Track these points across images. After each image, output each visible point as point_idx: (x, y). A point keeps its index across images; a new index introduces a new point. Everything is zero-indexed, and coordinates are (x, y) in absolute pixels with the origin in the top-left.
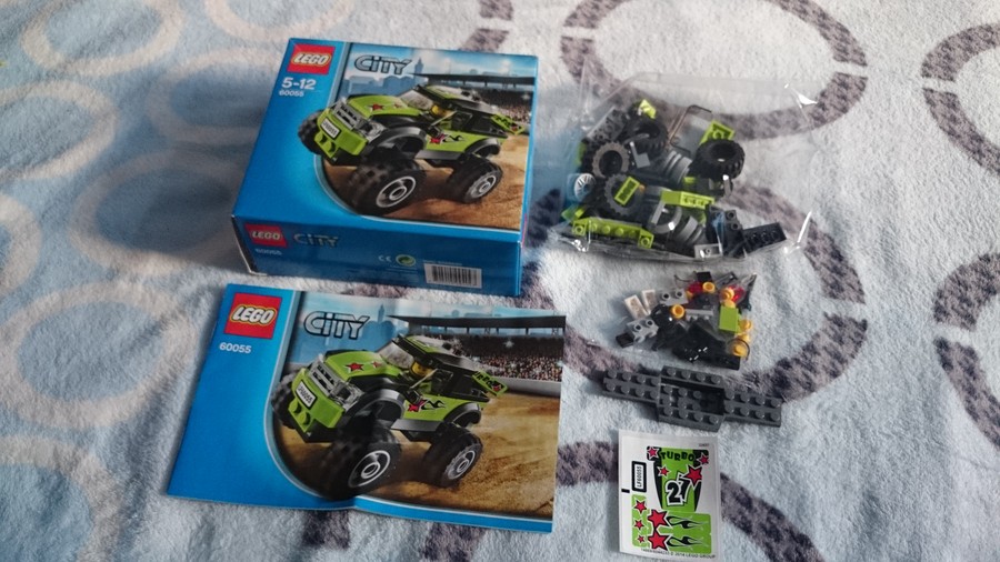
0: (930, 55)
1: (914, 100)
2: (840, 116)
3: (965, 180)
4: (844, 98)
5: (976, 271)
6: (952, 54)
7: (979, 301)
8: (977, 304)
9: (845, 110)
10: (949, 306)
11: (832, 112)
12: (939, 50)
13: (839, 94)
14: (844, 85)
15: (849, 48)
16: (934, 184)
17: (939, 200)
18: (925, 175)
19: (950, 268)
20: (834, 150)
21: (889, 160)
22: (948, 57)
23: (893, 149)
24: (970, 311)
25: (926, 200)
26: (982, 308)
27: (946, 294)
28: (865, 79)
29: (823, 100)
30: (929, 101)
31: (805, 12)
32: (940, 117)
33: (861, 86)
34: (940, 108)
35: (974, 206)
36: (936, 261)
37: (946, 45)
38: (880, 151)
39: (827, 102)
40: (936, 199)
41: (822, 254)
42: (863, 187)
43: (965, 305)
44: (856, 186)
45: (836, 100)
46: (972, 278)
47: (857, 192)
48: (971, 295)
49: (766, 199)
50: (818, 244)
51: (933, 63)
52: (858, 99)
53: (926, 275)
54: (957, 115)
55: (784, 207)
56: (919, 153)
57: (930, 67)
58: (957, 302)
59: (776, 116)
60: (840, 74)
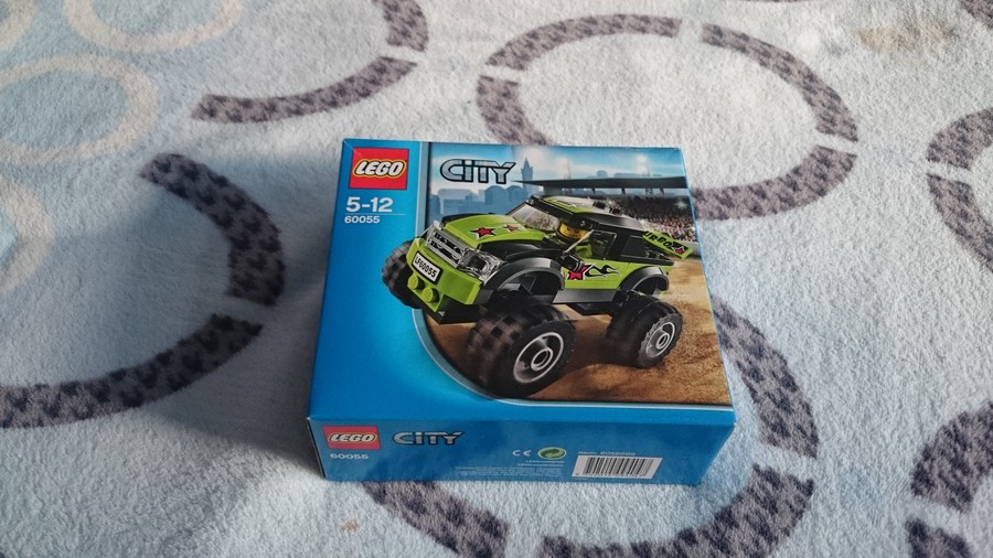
0: (940, 135)
1: (914, 188)
2: (814, 199)
3: (977, 294)
4: (824, 177)
5: (985, 423)
6: (968, 136)
7: (981, 469)
8: (976, 472)
9: (822, 192)
10: (936, 471)
11: (805, 193)
12: (953, 130)
13: (818, 172)
14: (825, 162)
15: (838, 118)
16: (933, 294)
17: (938, 317)
18: (922, 282)
19: (947, 415)
20: (800, 241)
21: (873, 259)
22: (963, 139)
23: (880, 246)
24: (965, 482)
25: (919, 315)
26: (984, 479)
27: (935, 453)
28: (854, 156)
29: (795, 178)
30: (933, 190)
31: (788, 71)
32: (947, 211)
33: (847, 165)
34: (948, 200)
35: (984, 331)
36: (928, 402)
37: (962, 124)
38: (863, 248)
39: (800, 181)
40: (933, 315)
41: (768, 379)
42: (834, 293)
43: (959, 473)
44: (824, 290)
45: (812, 179)
46: (976, 433)
47: (825, 299)
48: (970, 458)
50: (763, 365)
51: (944, 144)
52: (842, 181)
53: (912, 422)
54: (970, 211)
56: (915, 254)
57: (939, 150)
58: (947, 466)
59: (730, 193)
60: (821, 148)
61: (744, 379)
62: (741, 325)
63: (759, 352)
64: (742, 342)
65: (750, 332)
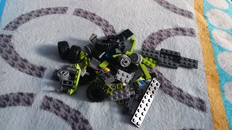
3: (157, 10)
5: (158, 34)
7: (157, 43)
8: (156, 44)
10: (147, 45)
16: (147, 11)
17: (148, 15)
18: (144, 8)
19: (149, 34)
20: (117, 3)
21: (134, 5)
23: (135, 2)
24: (153, 46)
25: (144, 15)
26: (158, 45)
27: (146, 42)
35: (158, 17)
36: (145, 32)
38: (131, 3)
40: (147, 15)
41: (109, 31)
42: (124, 12)
43: (152, 45)
44: (122, 12)
46: (156, 36)
47: (122, 14)
48: (154, 42)
49: (93, 16)
50: (108, 29)
53: (141, 36)
55: (99, 18)
56: (143, 3)
58: (149, 44)
61: (104, 32)
62: (103, 21)
63: (107, 26)
64: (104, 24)
65: (105, 22)
